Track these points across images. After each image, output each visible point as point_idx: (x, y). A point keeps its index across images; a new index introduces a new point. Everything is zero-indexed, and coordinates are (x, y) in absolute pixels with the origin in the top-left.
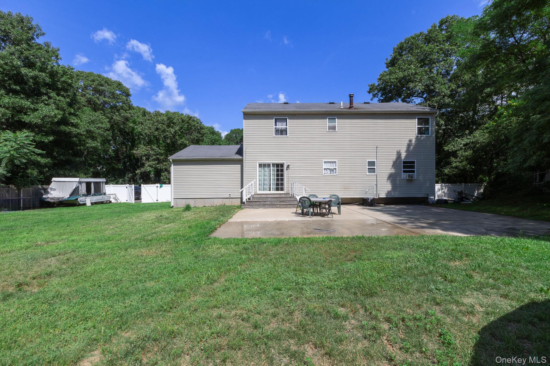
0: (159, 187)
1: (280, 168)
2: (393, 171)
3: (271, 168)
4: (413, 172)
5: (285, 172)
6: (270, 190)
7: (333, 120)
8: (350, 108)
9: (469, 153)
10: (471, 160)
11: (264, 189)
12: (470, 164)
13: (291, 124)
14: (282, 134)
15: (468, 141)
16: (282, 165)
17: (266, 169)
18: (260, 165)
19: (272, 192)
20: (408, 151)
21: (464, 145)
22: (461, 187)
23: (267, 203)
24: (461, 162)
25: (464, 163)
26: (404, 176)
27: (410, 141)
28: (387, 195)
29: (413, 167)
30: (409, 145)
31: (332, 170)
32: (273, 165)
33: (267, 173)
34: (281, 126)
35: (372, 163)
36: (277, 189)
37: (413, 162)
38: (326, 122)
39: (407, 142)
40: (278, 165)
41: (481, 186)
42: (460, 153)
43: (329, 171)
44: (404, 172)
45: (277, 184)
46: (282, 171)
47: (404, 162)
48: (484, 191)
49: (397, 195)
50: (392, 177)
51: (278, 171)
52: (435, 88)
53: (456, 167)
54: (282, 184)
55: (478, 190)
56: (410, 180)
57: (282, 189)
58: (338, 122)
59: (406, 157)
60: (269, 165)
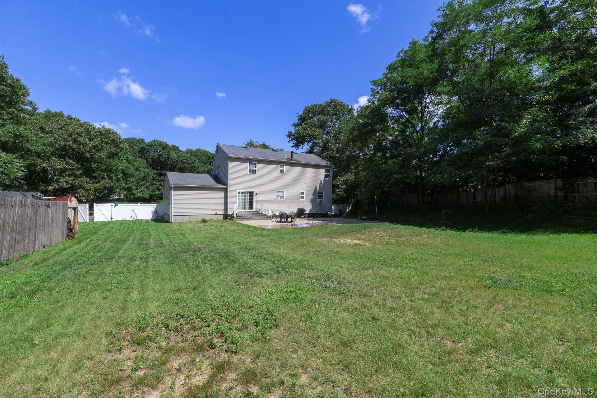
0: (114, 206)
1: (251, 194)
2: (313, 197)
3: (246, 195)
4: (322, 198)
5: (255, 198)
6: (245, 209)
7: (283, 166)
8: (291, 159)
9: (344, 186)
10: (346, 191)
11: (241, 209)
12: (345, 193)
13: (259, 167)
14: (253, 173)
15: (344, 179)
16: (253, 193)
17: (243, 195)
18: (239, 193)
19: (246, 210)
20: (320, 187)
21: (343, 181)
22: (341, 207)
23: (248, 217)
24: (341, 192)
25: (342, 192)
26: (318, 201)
27: (321, 181)
28: (309, 211)
29: (322, 196)
30: (321, 183)
31: (281, 197)
32: (247, 192)
33: (243, 198)
34: (252, 167)
35: (302, 193)
36: (250, 209)
37: (322, 193)
38: (279, 167)
39: (319, 182)
40: (250, 193)
41: (349, 206)
42: (340, 186)
43: (280, 197)
44: (318, 198)
45: (250, 205)
46: (253, 196)
47: (318, 193)
48: (351, 209)
49: (314, 211)
50: (312, 201)
51: (250, 196)
52: (329, 146)
53: (338, 195)
54: (252, 205)
55: (349, 208)
56: (321, 203)
57: (252, 209)
58: (286, 168)
59: (319, 189)
60: (245, 193)
